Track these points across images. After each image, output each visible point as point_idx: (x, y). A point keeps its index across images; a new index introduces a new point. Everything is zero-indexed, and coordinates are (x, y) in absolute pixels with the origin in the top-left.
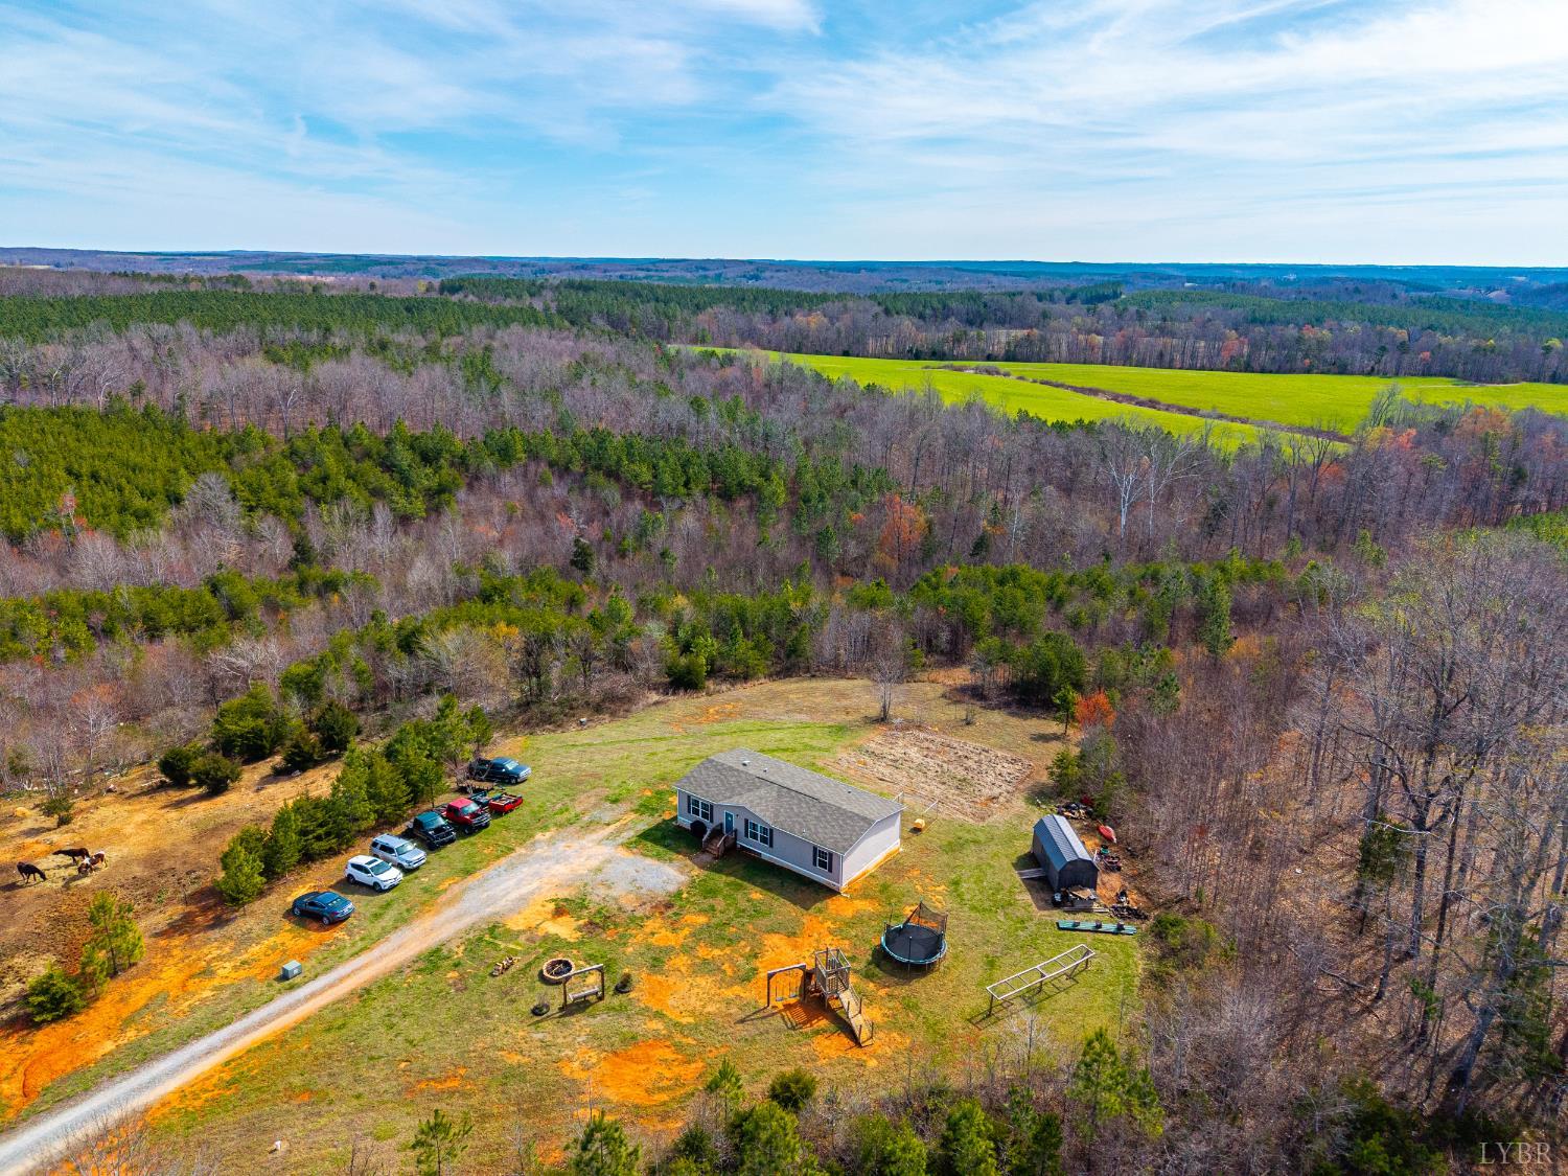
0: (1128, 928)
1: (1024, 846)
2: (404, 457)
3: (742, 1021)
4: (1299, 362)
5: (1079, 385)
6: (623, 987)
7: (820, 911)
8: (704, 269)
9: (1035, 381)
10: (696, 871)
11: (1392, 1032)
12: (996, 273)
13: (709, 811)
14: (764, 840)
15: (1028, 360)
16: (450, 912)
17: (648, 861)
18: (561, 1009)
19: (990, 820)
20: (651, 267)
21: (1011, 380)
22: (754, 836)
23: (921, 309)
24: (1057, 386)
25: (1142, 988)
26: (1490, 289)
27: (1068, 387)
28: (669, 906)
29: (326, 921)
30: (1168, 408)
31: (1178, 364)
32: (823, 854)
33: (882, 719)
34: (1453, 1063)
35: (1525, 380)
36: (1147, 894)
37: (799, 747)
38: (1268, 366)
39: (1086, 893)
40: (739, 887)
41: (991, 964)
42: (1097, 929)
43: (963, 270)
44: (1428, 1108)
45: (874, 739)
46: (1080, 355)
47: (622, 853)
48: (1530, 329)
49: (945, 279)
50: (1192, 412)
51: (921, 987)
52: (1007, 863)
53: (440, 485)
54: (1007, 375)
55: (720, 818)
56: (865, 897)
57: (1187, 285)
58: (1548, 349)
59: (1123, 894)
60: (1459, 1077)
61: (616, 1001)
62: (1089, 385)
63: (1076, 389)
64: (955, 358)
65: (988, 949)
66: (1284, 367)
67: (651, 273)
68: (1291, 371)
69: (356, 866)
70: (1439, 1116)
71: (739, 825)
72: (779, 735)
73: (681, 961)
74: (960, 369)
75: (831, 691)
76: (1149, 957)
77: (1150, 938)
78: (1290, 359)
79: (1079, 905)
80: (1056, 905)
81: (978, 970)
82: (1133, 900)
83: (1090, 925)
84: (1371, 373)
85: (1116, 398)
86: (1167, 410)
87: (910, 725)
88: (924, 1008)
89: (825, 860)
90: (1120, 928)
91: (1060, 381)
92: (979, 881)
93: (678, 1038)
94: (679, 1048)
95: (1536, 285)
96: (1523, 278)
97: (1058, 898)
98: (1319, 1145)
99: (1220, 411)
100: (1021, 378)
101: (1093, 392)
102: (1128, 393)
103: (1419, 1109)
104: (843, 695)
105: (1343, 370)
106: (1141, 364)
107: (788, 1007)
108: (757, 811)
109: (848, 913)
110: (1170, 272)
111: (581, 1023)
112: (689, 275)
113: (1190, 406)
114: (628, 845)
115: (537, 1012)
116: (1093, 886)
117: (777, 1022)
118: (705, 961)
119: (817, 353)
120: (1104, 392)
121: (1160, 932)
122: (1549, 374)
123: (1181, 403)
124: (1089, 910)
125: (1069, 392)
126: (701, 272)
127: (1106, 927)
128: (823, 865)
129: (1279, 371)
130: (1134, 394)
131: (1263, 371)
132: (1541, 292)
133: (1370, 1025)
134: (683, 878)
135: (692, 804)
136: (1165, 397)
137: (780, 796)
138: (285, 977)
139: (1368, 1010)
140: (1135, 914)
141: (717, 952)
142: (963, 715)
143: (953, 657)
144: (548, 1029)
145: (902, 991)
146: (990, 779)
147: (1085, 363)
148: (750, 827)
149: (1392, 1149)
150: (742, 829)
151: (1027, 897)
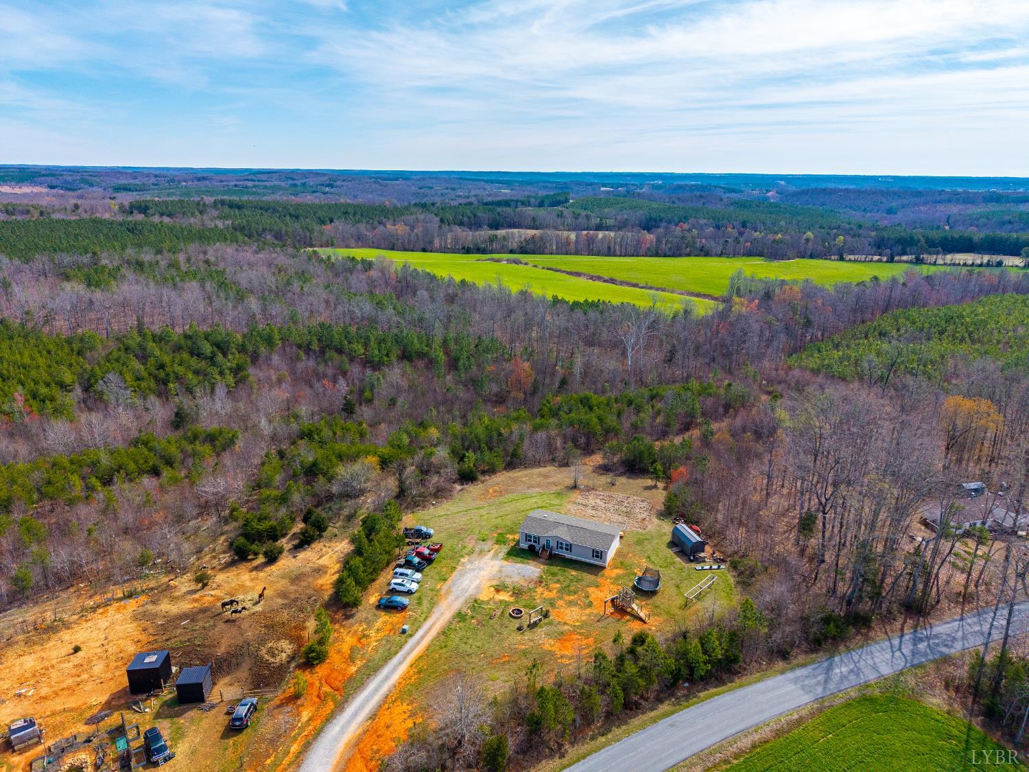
0: (722, 567)
1: (668, 538)
2: (207, 348)
3: (598, 621)
4: (684, 250)
5: (569, 270)
6: (546, 616)
7: (603, 576)
8: (293, 179)
9: (543, 268)
10: (542, 567)
11: (824, 591)
12: (486, 181)
13: (537, 539)
14: (567, 549)
15: (534, 253)
16: (451, 597)
17: (519, 565)
18: (528, 626)
19: (648, 529)
20: (253, 177)
21: (529, 267)
22: (562, 548)
23: (461, 217)
24: (557, 271)
25: (735, 587)
26: (768, 191)
27: (563, 272)
28: (541, 582)
29: (399, 608)
30: (622, 283)
31: (619, 253)
32: (597, 552)
33: (575, 487)
34: (847, 598)
35: (798, 257)
36: (722, 552)
37: (548, 505)
38: (668, 253)
39: (702, 555)
40: (565, 571)
41: (678, 587)
42: (711, 569)
43: (466, 179)
44: (842, 614)
45: (576, 496)
46: (564, 249)
47: (505, 563)
48: (794, 222)
49: (456, 186)
50: (635, 285)
51: (655, 598)
52: (664, 547)
53: (237, 365)
54: (526, 264)
55: (543, 542)
56: (617, 568)
57: (603, 189)
58: (807, 240)
59: (714, 553)
60: (849, 602)
61: (546, 621)
62: (575, 270)
63: (568, 273)
64: (491, 252)
65: (674, 582)
66: (676, 253)
67: (257, 183)
68: (680, 255)
69: (395, 584)
70: (847, 615)
71: (553, 544)
72: (534, 500)
73: (561, 602)
74: (498, 261)
75: (540, 475)
76: (734, 576)
77: (731, 569)
78: (678, 248)
79: (701, 560)
80: (692, 561)
81: (673, 590)
82: (717, 555)
83: (708, 567)
84: (721, 255)
85: (592, 278)
86: (621, 285)
87: (589, 489)
88: (662, 606)
89: (599, 555)
90: (719, 567)
91: (558, 268)
92: (658, 556)
93: (578, 631)
94: (581, 634)
95: (792, 188)
96: (783, 182)
97: (692, 558)
98: (814, 630)
99: (649, 284)
100: (535, 266)
101: (578, 274)
102: (598, 274)
103: (840, 615)
104: (546, 476)
105: (707, 254)
106: (598, 254)
107: (612, 614)
108: (563, 537)
109: (614, 575)
110: (592, 180)
111: (538, 630)
112: (283, 184)
113: (634, 281)
114: (505, 559)
115: (519, 629)
116: (703, 551)
117: (610, 619)
118: (570, 602)
119: (405, 250)
120: (584, 275)
121: (734, 566)
122: (809, 253)
123: (628, 280)
124: (704, 561)
125: (564, 275)
126: (290, 182)
127: (713, 567)
128: (597, 556)
129: (673, 256)
130: (601, 275)
131: (665, 256)
132: (795, 194)
133: (815, 590)
134: (539, 570)
135: (528, 537)
136: (618, 276)
137: (569, 529)
138: (404, 632)
139: (814, 584)
140: (723, 561)
141: (572, 597)
142: (609, 480)
143: (588, 451)
144: (528, 635)
145: (650, 602)
146: (638, 510)
147: (566, 254)
148: (560, 545)
149: (837, 627)
150: (555, 546)
151: (678, 559)
